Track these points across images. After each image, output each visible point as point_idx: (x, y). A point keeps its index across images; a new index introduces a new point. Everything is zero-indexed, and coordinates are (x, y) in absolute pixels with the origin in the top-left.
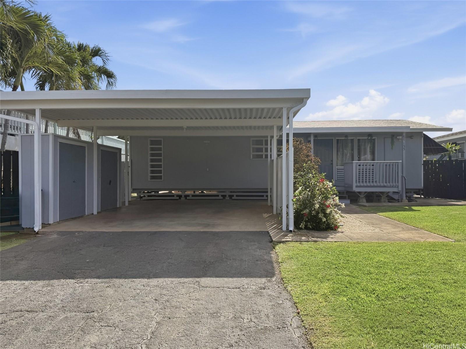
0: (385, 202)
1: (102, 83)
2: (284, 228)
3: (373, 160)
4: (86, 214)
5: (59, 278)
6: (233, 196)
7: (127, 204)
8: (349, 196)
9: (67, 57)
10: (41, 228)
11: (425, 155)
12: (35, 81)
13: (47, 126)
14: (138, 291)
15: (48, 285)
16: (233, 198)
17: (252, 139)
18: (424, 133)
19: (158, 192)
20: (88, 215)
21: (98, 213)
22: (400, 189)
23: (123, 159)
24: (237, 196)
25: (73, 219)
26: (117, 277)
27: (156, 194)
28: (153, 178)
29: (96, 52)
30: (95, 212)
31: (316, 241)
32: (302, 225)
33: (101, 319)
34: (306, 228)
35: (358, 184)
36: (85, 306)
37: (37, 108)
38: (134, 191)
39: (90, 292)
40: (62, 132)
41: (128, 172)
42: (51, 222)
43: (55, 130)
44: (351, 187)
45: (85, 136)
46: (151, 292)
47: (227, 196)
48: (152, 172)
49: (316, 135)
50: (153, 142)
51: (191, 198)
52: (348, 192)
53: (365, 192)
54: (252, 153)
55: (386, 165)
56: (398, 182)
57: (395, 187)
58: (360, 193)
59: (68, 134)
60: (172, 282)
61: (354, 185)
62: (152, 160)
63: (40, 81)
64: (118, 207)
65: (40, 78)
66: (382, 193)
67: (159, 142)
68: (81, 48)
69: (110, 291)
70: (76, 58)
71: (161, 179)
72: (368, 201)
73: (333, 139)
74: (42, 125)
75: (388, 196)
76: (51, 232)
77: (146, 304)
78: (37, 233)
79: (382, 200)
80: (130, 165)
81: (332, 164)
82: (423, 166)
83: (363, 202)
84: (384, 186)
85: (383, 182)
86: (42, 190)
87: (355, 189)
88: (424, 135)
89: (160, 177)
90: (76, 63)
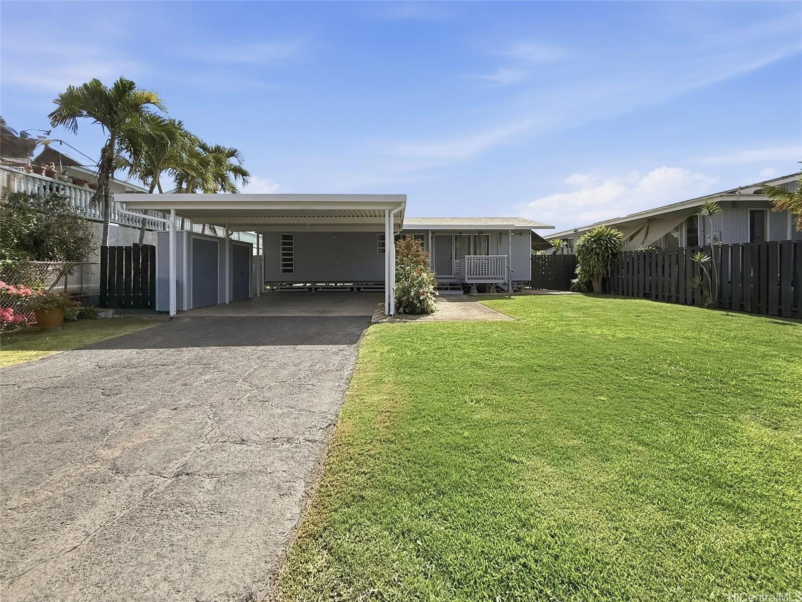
0: (493, 292)
1: (237, 182)
2: (387, 313)
3: (488, 255)
4: (218, 303)
5: (187, 346)
6: (360, 288)
7: (258, 295)
8: (463, 288)
9: (201, 159)
10: (175, 314)
11: (533, 251)
12: (173, 178)
13: (183, 222)
14: (247, 353)
15: (178, 351)
16: (361, 290)
17: (378, 234)
18: (532, 230)
19: (292, 285)
20: (220, 304)
21: (229, 302)
22: (506, 281)
23: (255, 253)
24: (364, 288)
25: (206, 307)
26: (233, 346)
27: (291, 287)
28: (285, 271)
29: (232, 153)
30: (227, 302)
31: (405, 322)
32: (401, 310)
33: (215, 368)
34: (405, 312)
35: (470, 277)
36: (205, 361)
37: (172, 208)
38: (266, 283)
39: (210, 354)
40: (198, 228)
41: (261, 266)
42: (185, 309)
43: (191, 227)
44: (464, 279)
45: (220, 232)
46: (256, 353)
47: (355, 288)
48: (285, 265)
49: (433, 232)
50: (285, 237)
51: (320, 290)
52: (463, 284)
53: (476, 284)
54: (378, 248)
55: (497, 259)
56: (504, 275)
57: (502, 279)
58: (472, 284)
59: (203, 230)
60: (275, 348)
61: (466, 277)
62: (284, 255)
63: (177, 179)
64: (250, 297)
65: (177, 177)
66: (491, 284)
67: (289, 237)
68: (218, 150)
69: (226, 353)
70: (210, 161)
71: (292, 272)
72: (479, 292)
73: (452, 235)
74: (179, 220)
75: (498, 287)
76: (184, 317)
77: (250, 360)
78: (172, 318)
79: (491, 291)
80: (263, 259)
81: (451, 258)
82: (531, 260)
83: (474, 292)
84: (495, 279)
85: (494, 275)
86: (176, 281)
87: (467, 281)
88: (532, 231)
89: (291, 271)
90: (210, 165)
